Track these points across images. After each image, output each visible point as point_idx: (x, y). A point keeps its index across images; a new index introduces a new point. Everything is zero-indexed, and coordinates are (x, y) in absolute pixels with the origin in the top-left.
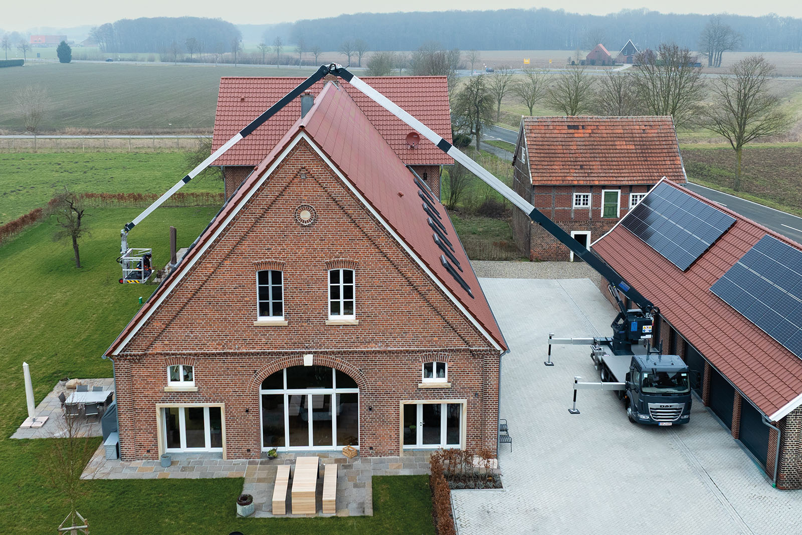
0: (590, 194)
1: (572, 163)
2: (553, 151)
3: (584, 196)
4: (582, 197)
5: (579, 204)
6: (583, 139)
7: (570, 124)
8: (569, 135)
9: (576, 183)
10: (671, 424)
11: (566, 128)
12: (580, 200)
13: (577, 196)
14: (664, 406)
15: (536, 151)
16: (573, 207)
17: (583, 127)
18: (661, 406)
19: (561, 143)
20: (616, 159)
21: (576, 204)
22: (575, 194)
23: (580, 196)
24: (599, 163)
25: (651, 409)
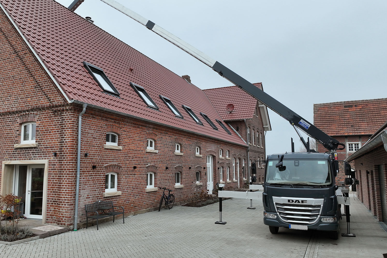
0: (360, 143)
1: (346, 125)
2: (332, 119)
3: (355, 145)
4: (354, 145)
5: (352, 150)
6: (355, 112)
7: (346, 105)
8: (344, 111)
9: (346, 134)
10: (305, 228)
11: (344, 107)
12: (352, 147)
13: (349, 145)
14: (293, 201)
15: (320, 120)
16: (347, 152)
17: (356, 106)
18: (289, 201)
19: (338, 115)
20: (380, 120)
21: (350, 150)
22: (347, 143)
23: (352, 145)
24: (366, 123)
25: (276, 204)
